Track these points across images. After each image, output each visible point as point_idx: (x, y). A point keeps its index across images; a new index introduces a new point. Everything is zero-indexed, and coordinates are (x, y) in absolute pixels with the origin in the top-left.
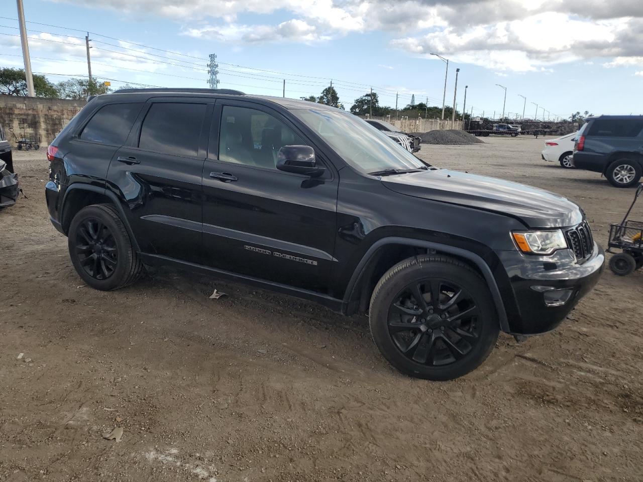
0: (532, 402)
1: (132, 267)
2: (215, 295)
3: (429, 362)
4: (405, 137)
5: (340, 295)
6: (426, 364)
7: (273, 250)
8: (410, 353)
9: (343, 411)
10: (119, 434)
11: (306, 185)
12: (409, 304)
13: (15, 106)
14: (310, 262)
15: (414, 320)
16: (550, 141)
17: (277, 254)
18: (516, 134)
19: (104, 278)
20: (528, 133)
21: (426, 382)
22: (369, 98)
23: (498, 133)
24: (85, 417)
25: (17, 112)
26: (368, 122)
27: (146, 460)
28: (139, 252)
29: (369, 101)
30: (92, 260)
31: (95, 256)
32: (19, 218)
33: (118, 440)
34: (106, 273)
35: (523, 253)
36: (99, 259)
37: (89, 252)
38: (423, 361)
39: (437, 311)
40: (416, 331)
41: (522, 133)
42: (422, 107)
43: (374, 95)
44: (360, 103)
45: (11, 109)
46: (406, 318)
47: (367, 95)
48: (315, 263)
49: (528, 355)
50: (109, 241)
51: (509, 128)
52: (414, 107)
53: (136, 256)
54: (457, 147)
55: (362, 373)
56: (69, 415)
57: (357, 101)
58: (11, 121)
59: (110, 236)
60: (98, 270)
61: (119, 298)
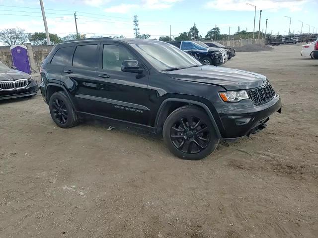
0: (233, 168)
1: (74, 118)
2: (110, 129)
3: (189, 152)
4: (224, 49)
5: (153, 125)
6: (188, 153)
7: (125, 107)
8: (181, 148)
9: (147, 172)
10: (55, 181)
11: (138, 77)
12: (180, 127)
13: (42, 50)
14: (139, 111)
15: (182, 134)
16: (305, 45)
17: (127, 109)
18: (296, 43)
19: (64, 123)
20: (302, 41)
21: (188, 160)
22: (215, 30)
23: (284, 43)
24: (44, 175)
25: (43, 53)
26: (205, 43)
27: (63, 189)
28: (76, 111)
29: (215, 32)
30: (59, 115)
31: (60, 113)
32: (38, 100)
33: (54, 182)
34: (65, 121)
35: (225, 102)
36: (62, 115)
37: (57, 112)
38: (186, 152)
39: (191, 130)
40: (183, 139)
41: (299, 42)
42: (244, 32)
43: (217, 29)
44: (210, 33)
45: (41, 52)
46: (178, 134)
47: (214, 29)
48: (142, 112)
49: (241, 150)
50: (64, 107)
51: (291, 40)
52: (239, 33)
53: (75, 113)
54: (259, 52)
55: (161, 157)
56: (39, 174)
57: (209, 32)
58: (41, 57)
59: (64, 105)
60: (61, 120)
61: (70, 131)
